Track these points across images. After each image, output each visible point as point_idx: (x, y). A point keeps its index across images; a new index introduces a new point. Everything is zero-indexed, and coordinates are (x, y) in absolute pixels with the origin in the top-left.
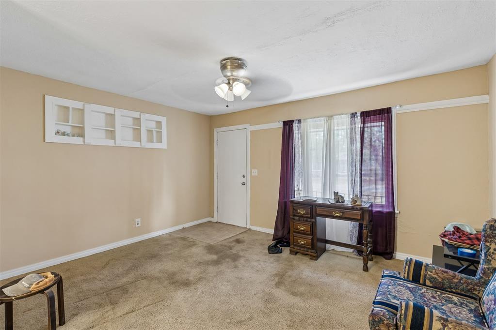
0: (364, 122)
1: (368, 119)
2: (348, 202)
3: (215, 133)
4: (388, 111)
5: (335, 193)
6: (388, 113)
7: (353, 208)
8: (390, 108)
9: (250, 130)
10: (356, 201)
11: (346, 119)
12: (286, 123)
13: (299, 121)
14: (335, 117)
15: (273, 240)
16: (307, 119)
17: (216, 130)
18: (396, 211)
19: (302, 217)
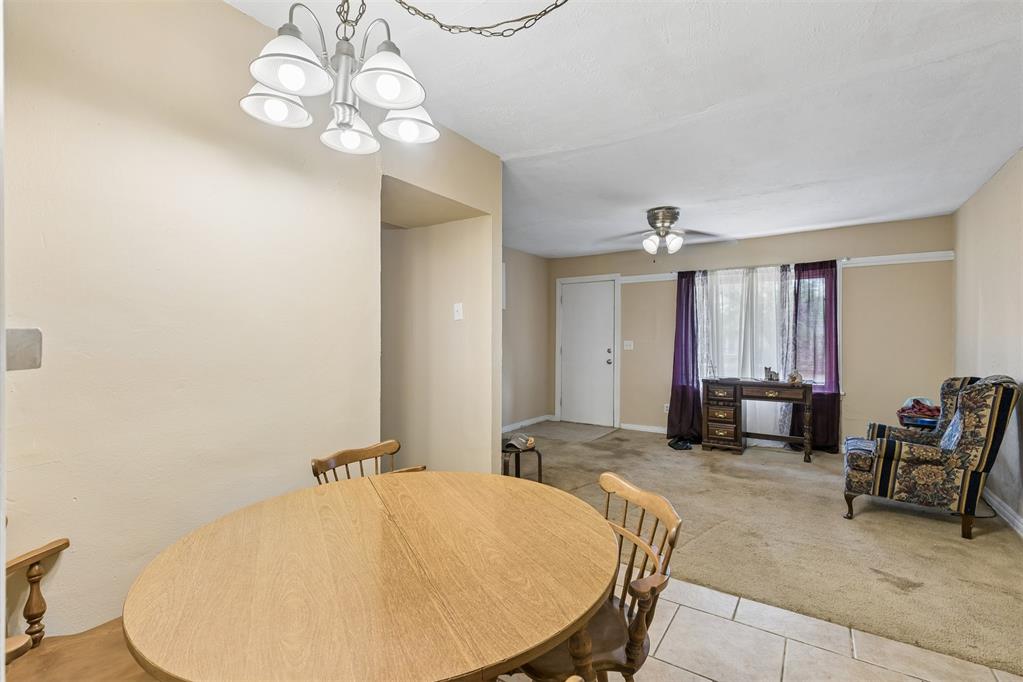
0: (799, 277)
1: (806, 273)
2: (783, 379)
3: (558, 285)
4: (832, 264)
5: (766, 368)
6: (832, 267)
7: (792, 387)
8: (835, 261)
9: (620, 282)
10: (795, 378)
11: (775, 272)
12: (681, 275)
13: (705, 273)
14: (758, 269)
15: (668, 438)
16: (716, 270)
17: (559, 281)
18: (842, 393)
19: (722, 400)
